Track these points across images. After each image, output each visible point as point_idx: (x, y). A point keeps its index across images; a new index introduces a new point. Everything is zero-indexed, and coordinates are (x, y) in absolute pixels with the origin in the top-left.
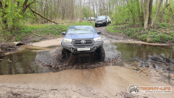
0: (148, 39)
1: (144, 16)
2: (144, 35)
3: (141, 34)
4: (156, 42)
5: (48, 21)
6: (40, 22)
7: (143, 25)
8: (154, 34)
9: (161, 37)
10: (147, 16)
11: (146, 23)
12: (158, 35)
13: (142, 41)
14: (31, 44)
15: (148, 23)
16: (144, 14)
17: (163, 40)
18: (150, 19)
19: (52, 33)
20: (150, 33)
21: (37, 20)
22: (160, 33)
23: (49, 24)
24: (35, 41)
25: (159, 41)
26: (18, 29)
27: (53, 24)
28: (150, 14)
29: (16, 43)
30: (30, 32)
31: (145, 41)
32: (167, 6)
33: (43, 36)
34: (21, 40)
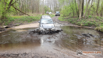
0: (82, 25)
1: (79, 12)
2: (79, 22)
3: (77, 22)
4: (86, 26)
5: (23, 14)
6: (19, 14)
7: (79, 17)
8: (84, 22)
9: (89, 23)
10: (81, 12)
11: (80, 15)
12: (87, 22)
13: (78, 25)
14: (14, 27)
15: (82, 15)
16: (79, 10)
17: (89, 25)
18: (82, 13)
19: (27, 21)
20: (82, 21)
21: (17, 13)
22: (88, 21)
23: (25, 16)
24: (16, 26)
25: (87, 26)
26: (6, 18)
27: (27, 16)
28: (83, 10)
30: (13, 20)
31: (80, 25)
32: (92, 6)
33: (21, 22)
34: (8, 25)
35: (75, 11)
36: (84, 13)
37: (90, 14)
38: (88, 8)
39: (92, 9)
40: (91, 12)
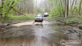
0: (67, 23)
1: (65, 12)
2: (65, 21)
3: (64, 20)
5: (21, 14)
6: (17, 15)
7: (65, 16)
8: (69, 20)
10: (66, 12)
12: (71, 21)
14: (13, 25)
15: (67, 15)
16: (65, 11)
17: (73, 23)
18: (68, 14)
19: (23, 20)
20: (68, 20)
21: (16, 14)
23: (22, 16)
24: (15, 24)
25: (72, 23)
26: (7, 18)
27: (24, 16)
28: (68, 11)
29: (7, 24)
30: (13, 19)
31: (66, 23)
32: (75, 8)
33: (19, 21)
34: (9, 23)
35: (62, 12)
36: (69, 14)
37: (74, 14)
38: (72, 9)
39: (75, 10)
40: (75, 13)
